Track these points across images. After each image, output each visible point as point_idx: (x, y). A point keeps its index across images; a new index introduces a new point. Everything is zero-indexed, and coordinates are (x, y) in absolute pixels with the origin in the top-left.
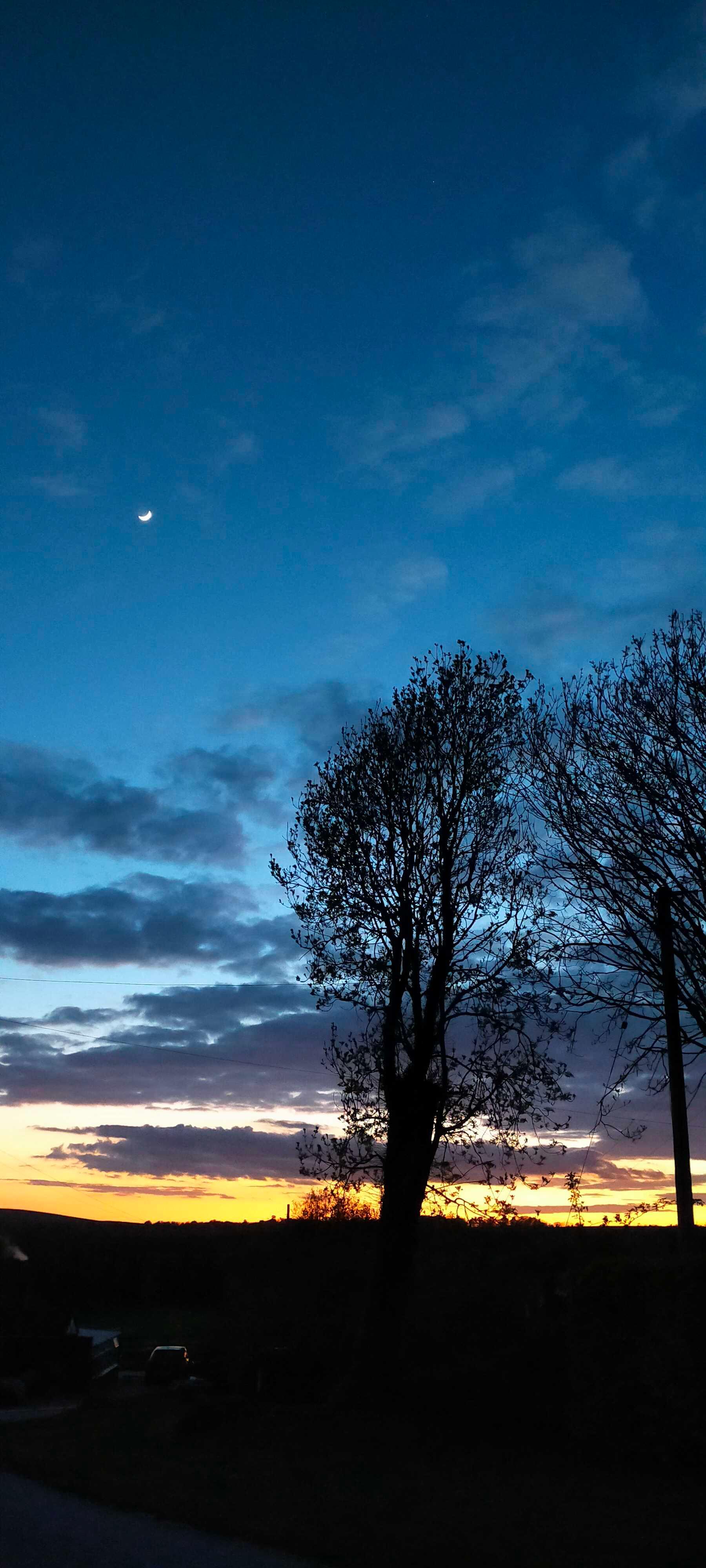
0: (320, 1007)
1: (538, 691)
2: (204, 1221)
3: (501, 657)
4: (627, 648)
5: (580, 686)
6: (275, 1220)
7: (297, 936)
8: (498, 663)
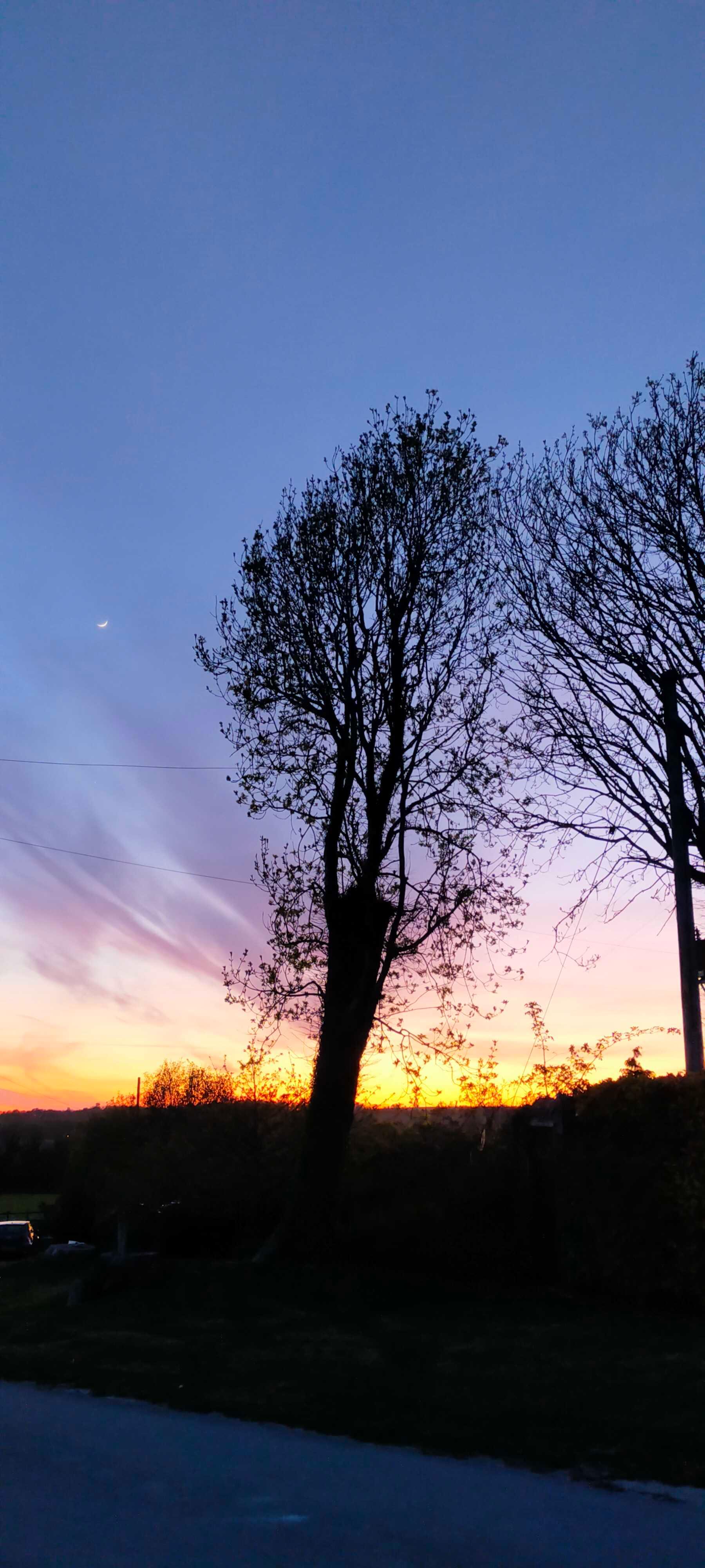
0: (251, 814)
1: (519, 454)
2: (26, 1110)
3: (471, 417)
4: (639, 394)
5: (571, 445)
6: (99, 1108)
7: (226, 731)
8: (467, 424)
